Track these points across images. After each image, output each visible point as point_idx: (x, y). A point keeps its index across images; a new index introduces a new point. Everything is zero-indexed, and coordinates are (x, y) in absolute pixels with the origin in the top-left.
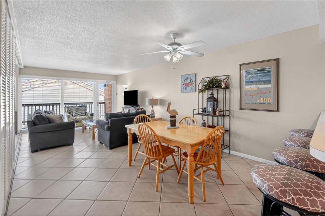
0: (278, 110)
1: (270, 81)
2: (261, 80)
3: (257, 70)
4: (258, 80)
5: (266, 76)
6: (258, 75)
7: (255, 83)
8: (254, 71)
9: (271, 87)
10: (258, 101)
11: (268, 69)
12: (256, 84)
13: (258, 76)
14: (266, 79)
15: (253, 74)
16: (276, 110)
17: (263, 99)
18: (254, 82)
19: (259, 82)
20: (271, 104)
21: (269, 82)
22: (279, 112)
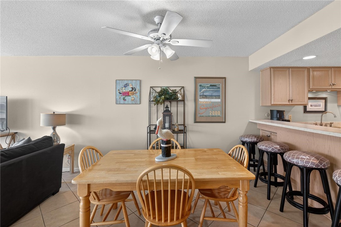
1: (220, 96)
2: (213, 94)
3: (209, 85)
4: (210, 94)
5: (217, 91)
6: (211, 90)
10: (210, 114)
11: (218, 85)
12: (209, 98)
14: (216, 94)
15: (207, 88)
17: (214, 112)
18: (208, 96)
19: (211, 97)
20: (220, 116)
21: (218, 97)
22: (225, 122)
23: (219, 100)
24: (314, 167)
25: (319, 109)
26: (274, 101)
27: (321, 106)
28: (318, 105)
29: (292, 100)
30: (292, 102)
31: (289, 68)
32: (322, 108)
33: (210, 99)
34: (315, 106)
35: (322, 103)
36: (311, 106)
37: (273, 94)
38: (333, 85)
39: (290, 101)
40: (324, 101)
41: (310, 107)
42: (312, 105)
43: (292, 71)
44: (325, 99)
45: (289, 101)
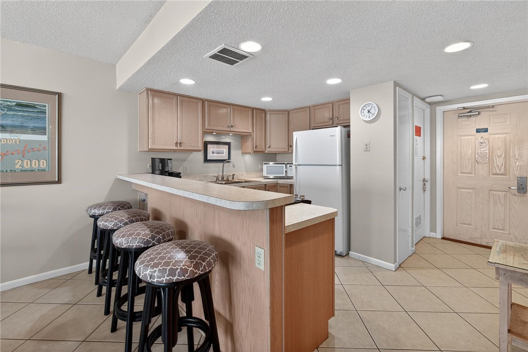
0: (59, 181)
1: (45, 129)
2: (25, 124)
3: (14, 104)
4: (17, 123)
5: (37, 118)
6: (19, 114)
7: (9, 129)
8: (8, 103)
9: (47, 140)
10: (17, 166)
11: (41, 106)
12: (12, 132)
13: (17, 115)
14: (36, 125)
15: (6, 109)
16: (57, 180)
17: (29, 162)
18: (7, 126)
20: (47, 170)
21: (42, 131)
22: (60, 183)
23: (44, 138)
24: (143, 245)
25: (222, 157)
26: (154, 143)
27: (225, 152)
28: (220, 152)
29: (180, 143)
30: (181, 146)
31: (177, 96)
32: (225, 156)
33: (17, 133)
34: (217, 153)
35: (225, 149)
36: (213, 153)
37: (152, 131)
38: (232, 126)
39: (178, 145)
40: (227, 147)
41: (211, 154)
42: (215, 152)
43: (182, 102)
44: (229, 144)
45: (176, 143)
